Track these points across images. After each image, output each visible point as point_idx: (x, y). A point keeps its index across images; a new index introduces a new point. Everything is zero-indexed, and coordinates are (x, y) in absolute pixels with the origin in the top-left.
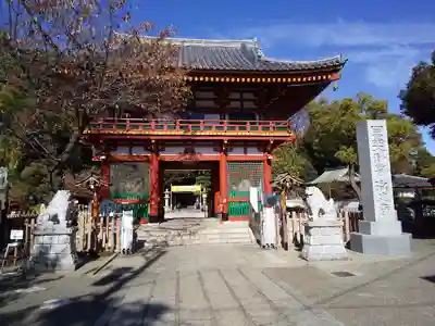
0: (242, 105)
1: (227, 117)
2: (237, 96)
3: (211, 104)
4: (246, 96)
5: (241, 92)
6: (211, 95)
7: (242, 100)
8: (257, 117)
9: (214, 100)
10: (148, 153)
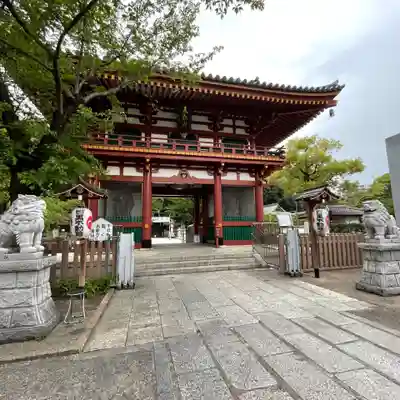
0: (234, 131)
1: (220, 141)
2: (230, 122)
3: (205, 128)
4: (239, 123)
5: (234, 119)
6: (204, 119)
7: (234, 127)
9: (209, 125)
10: (141, 175)
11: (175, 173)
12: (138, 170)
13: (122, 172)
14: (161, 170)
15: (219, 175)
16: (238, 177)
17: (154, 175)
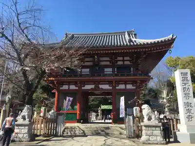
2: (121, 58)
3: (108, 63)
4: (126, 58)
5: (123, 57)
6: (108, 59)
7: (123, 61)
8: (132, 69)
9: (110, 61)
10: (77, 88)
11: (93, 86)
12: (76, 87)
13: (69, 87)
14: (86, 86)
15: (115, 86)
16: (126, 87)
17: (83, 88)
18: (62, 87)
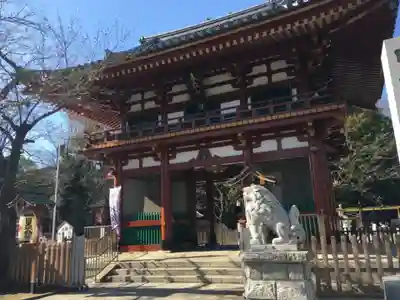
0: (270, 79)
1: (249, 101)
2: (263, 68)
3: (228, 88)
4: (275, 66)
5: (268, 64)
6: (227, 77)
7: (269, 73)
8: (294, 91)
9: (232, 82)
10: (159, 163)
11: (194, 154)
12: (156, 160)
13: (141, 163)
14: (178, 155)
15: (250, 147)
16: (279, 145)
17: (171, 162)
18: (126, 164)
